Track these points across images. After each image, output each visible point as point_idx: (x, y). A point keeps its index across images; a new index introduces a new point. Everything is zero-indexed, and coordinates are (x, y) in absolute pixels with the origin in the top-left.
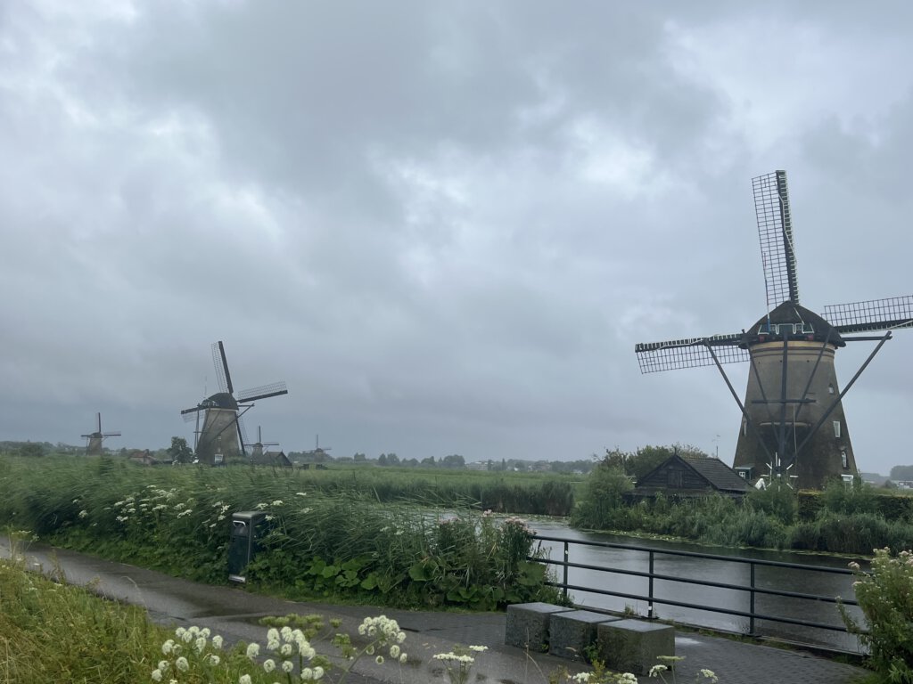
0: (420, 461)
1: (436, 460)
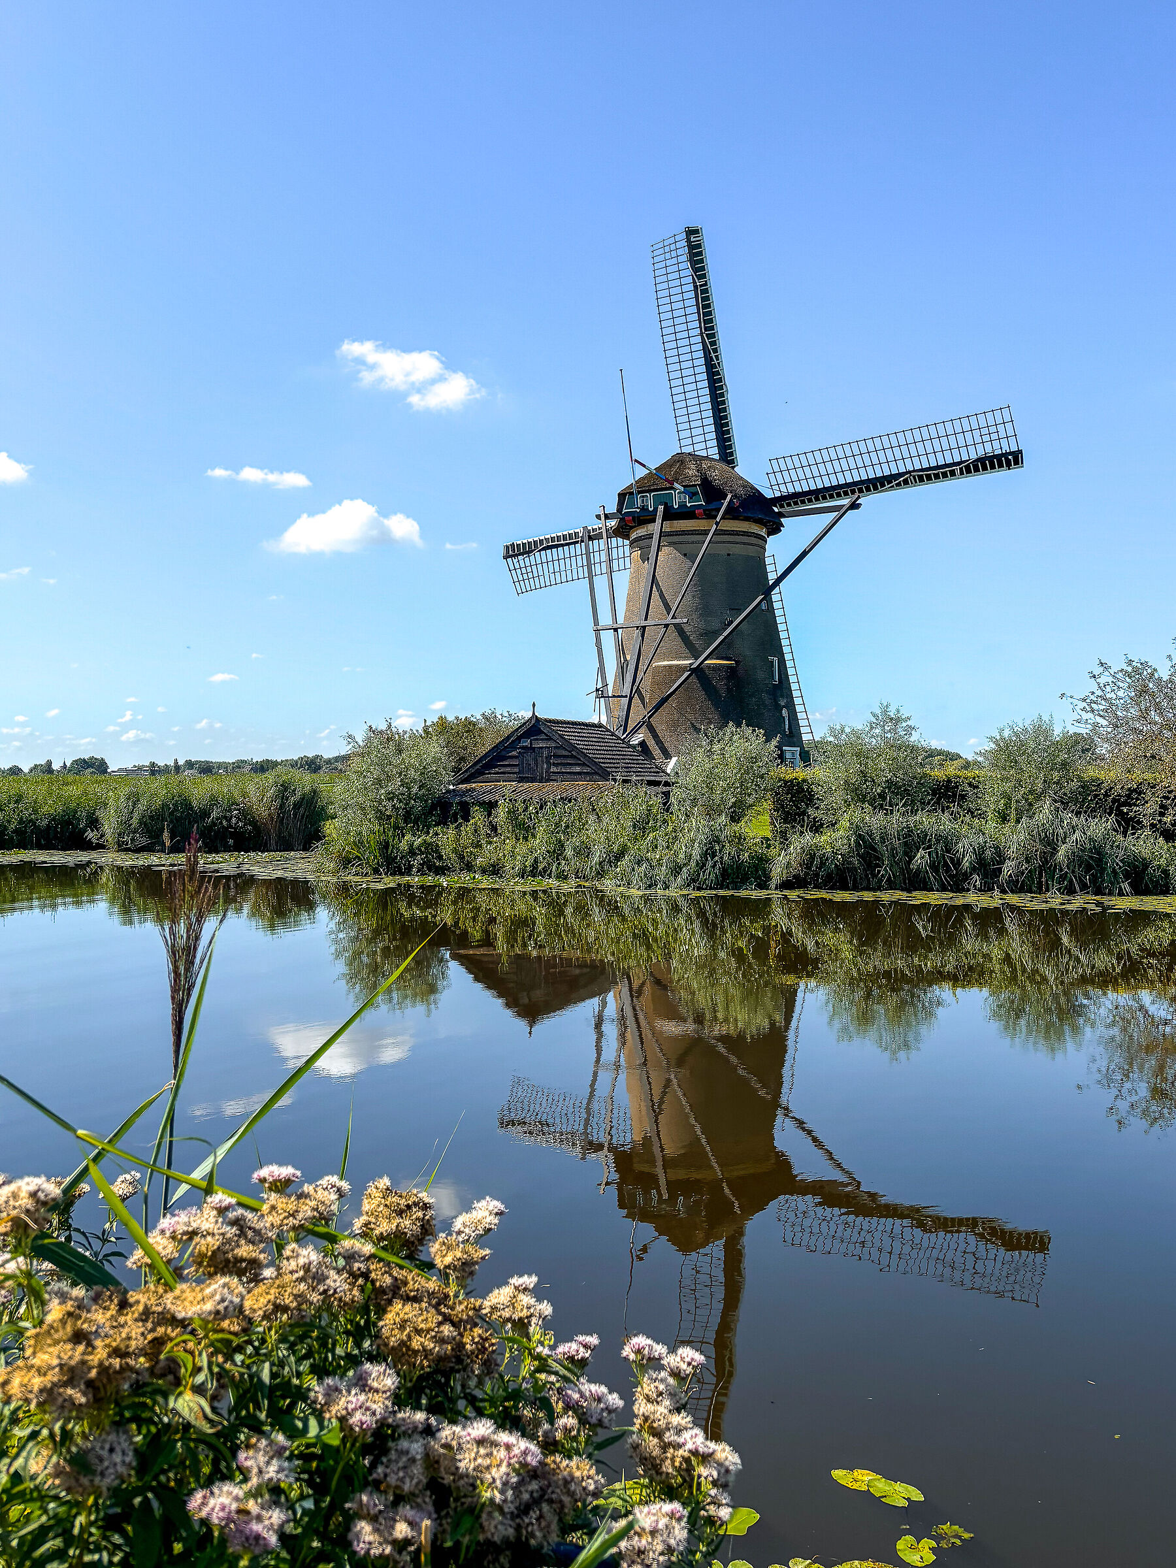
0: (26, 770)
1: (56, 766)
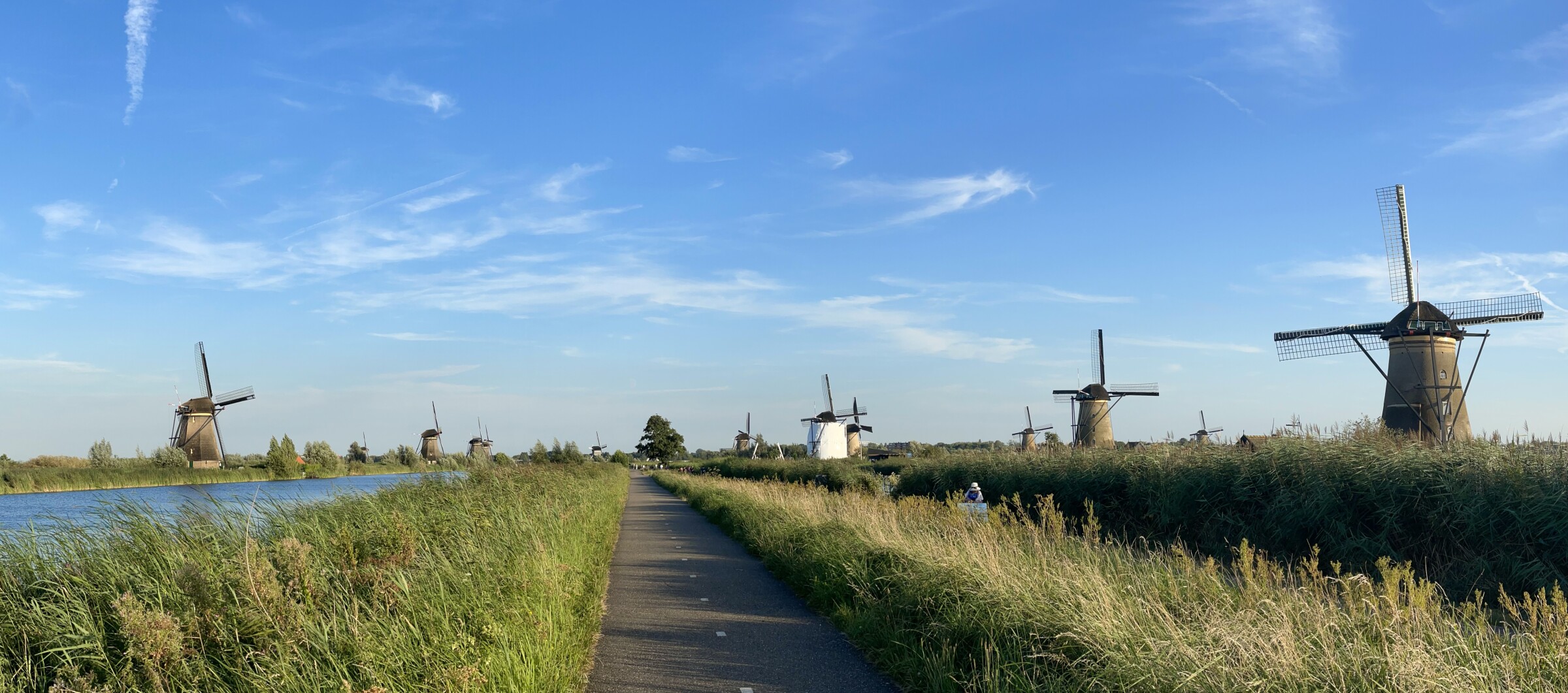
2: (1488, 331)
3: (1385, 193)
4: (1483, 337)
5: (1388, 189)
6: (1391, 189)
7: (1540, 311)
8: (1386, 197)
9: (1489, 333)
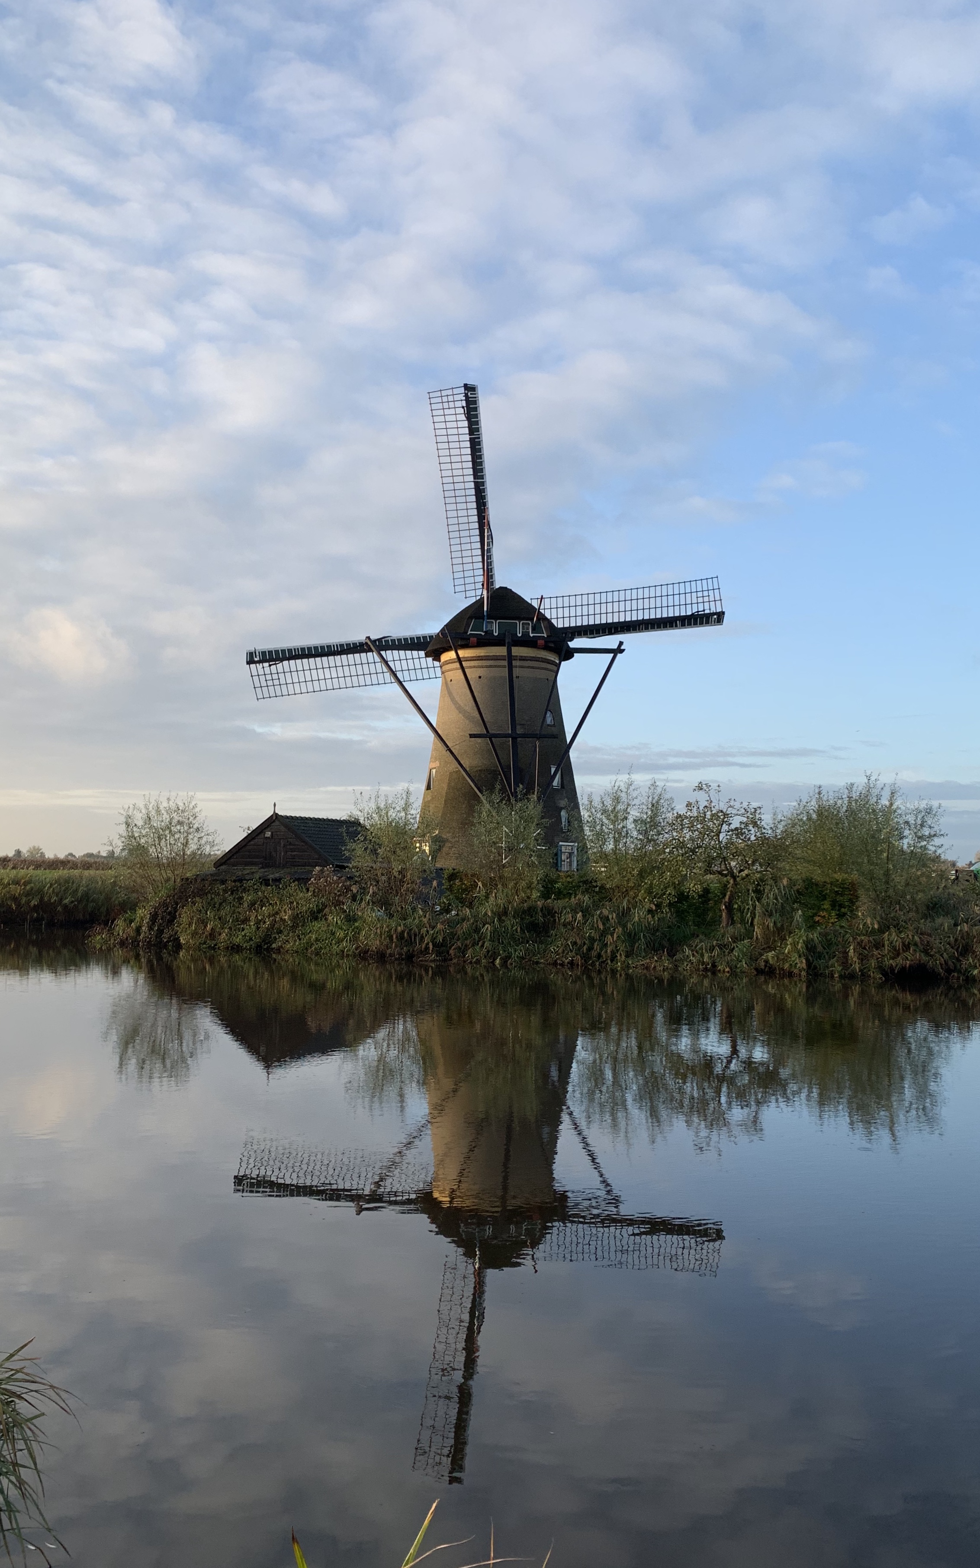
2: (621, 643)
3: (445, 399)
4: (612, 655)
5: (450, 392)
6: (456, 391)
7: (719, 610)
8: (446, 405)
9: (622, 648)
